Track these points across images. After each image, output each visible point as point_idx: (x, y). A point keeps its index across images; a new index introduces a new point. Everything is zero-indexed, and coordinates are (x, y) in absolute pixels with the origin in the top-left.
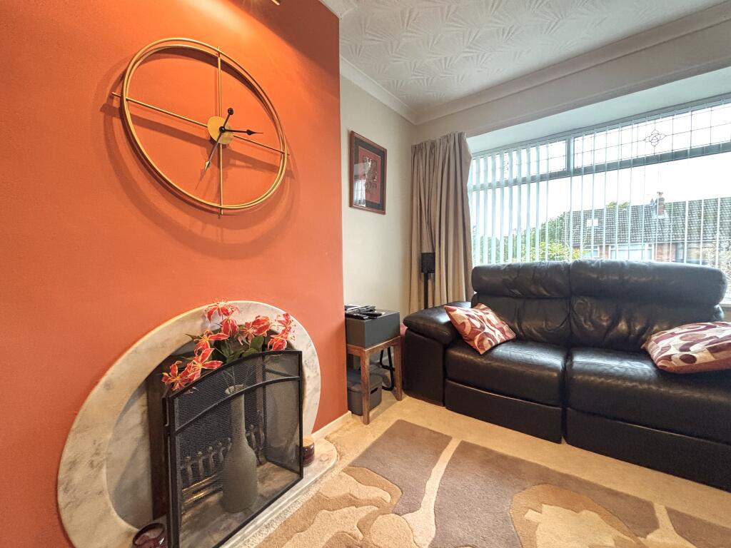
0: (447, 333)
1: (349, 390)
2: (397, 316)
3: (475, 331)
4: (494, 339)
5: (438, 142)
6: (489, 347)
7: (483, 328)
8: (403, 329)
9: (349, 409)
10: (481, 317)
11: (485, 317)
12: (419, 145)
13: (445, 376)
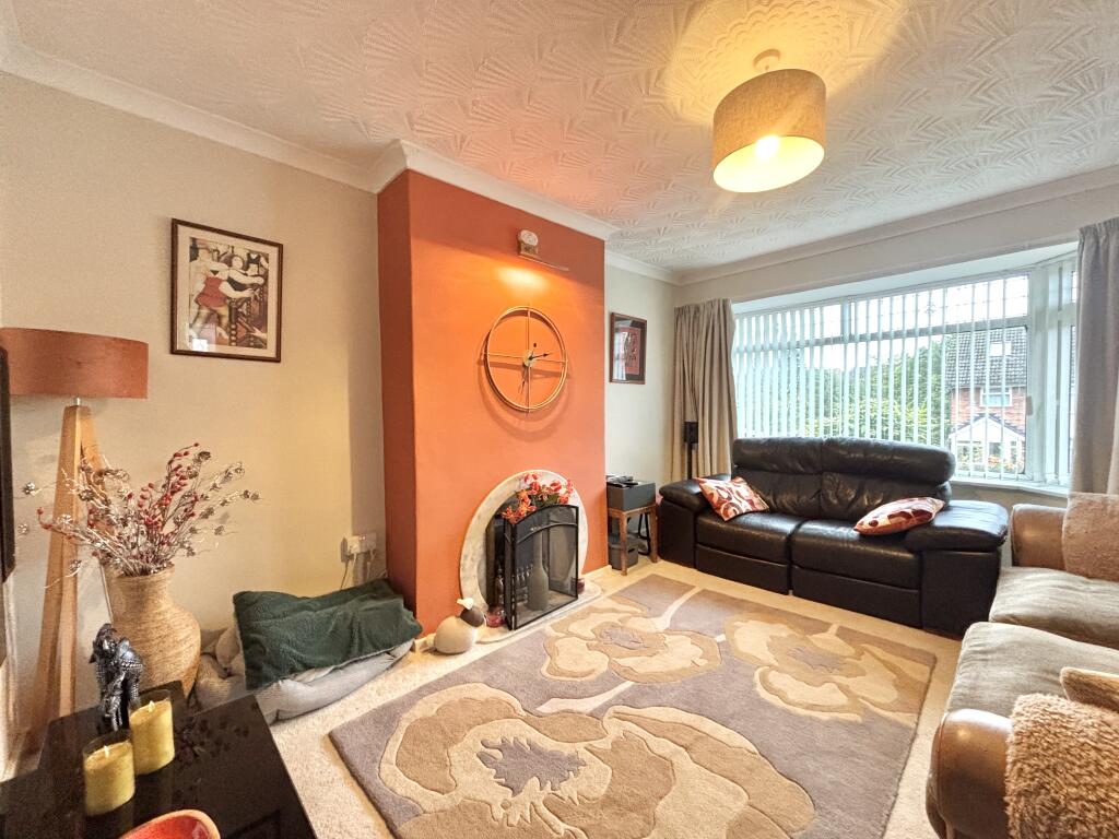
0: (696, 501)
1: (609, 548)
2: (653, 485)
3: (721, 501)
4: (739, 508)
5: (702, 308)
6: (734, 515)
7: (730, 498)
8: (659, 499)
9: (610, 563)
10: (730, 489)
11: (734, 489)
12: (683, 308)
13: (696, 541)
